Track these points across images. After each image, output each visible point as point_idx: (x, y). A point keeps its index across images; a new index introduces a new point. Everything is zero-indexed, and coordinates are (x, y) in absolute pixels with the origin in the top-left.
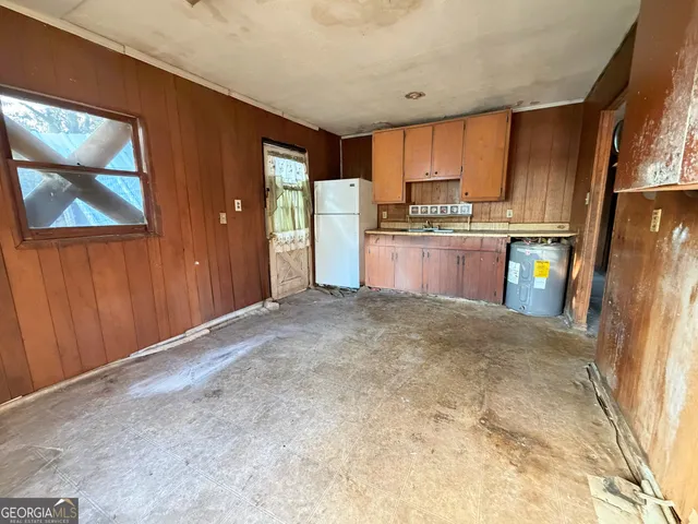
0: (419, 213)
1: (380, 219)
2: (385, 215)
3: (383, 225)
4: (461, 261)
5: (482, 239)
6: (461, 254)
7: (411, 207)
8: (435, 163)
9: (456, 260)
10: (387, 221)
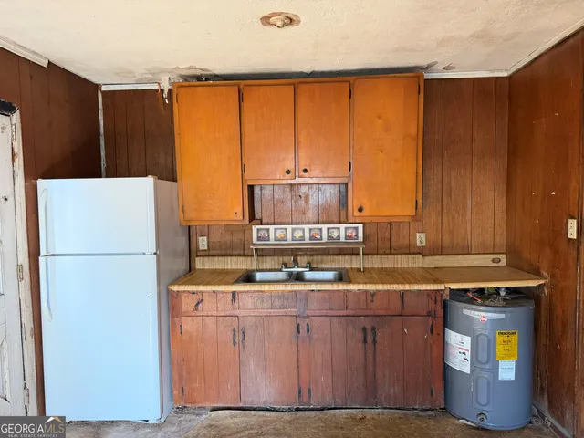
0: (272, 241)
1: (192, 253)
2: (203, 243)
3: (200, 264)
4: (368, 336)
5: (403, 294)
6: (368, 323)
7: (255, 228)
8: (302, 153)
9: (361, 336)
10: (208, 254)
